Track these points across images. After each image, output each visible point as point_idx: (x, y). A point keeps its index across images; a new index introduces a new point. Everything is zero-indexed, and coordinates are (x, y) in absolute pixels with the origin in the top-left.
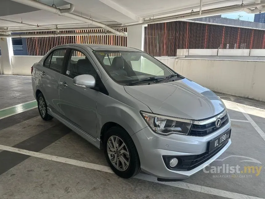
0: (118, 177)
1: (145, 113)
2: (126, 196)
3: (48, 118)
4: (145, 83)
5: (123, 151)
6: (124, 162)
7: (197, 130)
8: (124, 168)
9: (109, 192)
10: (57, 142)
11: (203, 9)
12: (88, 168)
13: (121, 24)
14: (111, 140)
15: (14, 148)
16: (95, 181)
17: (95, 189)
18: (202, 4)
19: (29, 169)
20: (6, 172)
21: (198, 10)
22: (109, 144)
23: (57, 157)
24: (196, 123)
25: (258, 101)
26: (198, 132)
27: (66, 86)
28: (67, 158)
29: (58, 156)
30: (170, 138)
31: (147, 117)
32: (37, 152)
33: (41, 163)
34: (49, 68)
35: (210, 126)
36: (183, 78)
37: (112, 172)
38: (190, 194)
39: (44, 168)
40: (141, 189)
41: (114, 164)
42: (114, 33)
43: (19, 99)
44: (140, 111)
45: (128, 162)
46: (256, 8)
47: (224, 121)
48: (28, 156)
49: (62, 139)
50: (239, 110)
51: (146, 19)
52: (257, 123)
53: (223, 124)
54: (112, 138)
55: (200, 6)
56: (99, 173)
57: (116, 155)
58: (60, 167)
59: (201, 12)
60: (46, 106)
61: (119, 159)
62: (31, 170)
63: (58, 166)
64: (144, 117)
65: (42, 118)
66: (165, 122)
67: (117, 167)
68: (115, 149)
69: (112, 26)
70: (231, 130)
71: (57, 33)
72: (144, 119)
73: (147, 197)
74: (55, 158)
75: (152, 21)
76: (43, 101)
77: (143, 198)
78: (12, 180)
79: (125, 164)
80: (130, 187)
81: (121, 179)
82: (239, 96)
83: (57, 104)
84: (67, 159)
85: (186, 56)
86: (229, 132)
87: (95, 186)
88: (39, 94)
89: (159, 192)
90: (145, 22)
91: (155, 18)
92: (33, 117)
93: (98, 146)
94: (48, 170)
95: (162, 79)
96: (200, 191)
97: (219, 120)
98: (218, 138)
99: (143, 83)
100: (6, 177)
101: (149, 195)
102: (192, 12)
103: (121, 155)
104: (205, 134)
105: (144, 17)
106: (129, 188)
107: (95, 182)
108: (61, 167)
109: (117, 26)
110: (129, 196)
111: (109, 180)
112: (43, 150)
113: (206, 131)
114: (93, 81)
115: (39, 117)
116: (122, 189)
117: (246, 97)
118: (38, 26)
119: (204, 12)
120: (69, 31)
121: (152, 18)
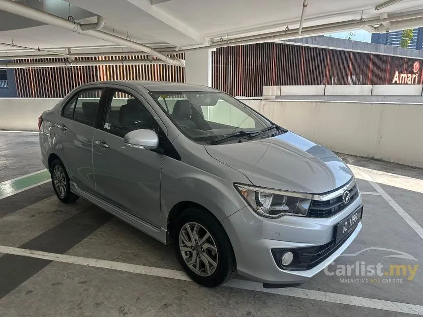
0: (199, 286)
1: (241, 186)
2: (217, 315)
3: (70, 199)
4: (233, 140)
5: (206, 246)
6: (209, 262)
7: (318, 209)
8: (209, 272)
9: (188, 310)
10: (91, 236)
11: (305, 25)
12: (149, 274)
13: (175, 47)
14: (186, 229)
15: (23, 250)
16: (164, 294)
17: (166, 306)
18: (304, 18)
19: (54, 282)
20: (17, 289)
21: (297, 26)
22: (182, 236)
23: (96, 260)
24: (316, 198)
25: (388, 162)
26: (320, 211)
27: (105, 147)
28: (113, 260)
29: (98, 258)
30: (282, 222)
31: (245, 192)
32: (62, 253)
33: (70, 271)
34: (73, 118)
35: (336, 202)
36: (286, 131)
37: (188, 280)
38: (311, 305)
39: (78, 279)
40: (237, 303)
41: (191, 266)
42: (164, 62)
43: (13, 169)
44: (234, 183)
45: (215, 261)
46: (381, 25)
47: (353, 194)
48: (48, 262)
49: (98, 232)
50: (363, 177)
51: (216, 40)
52: (391, 195)
53: (352, 199)
54: (187, 225)
55: (301, 20)
56: (168, 281)
57: (194, 253)
58: (104, 276)
59: (301, 30)
60: (68, 180)
61: (200, 258)
62: (58, 284)
63: (101, 274)
64: (240, 192)
65: (60, 199)
66: (272, 199)
67: (197, 271)
68: (193, 244)
69: (161, 50)
70: (362, 207)
71: (70, 61)
72: (241, 195)
73: (249, 314)
74: (93, 263)
75: (225, 42)
76: (62, 172)
77: (241, 315)
78: (30, 301)
79: (211, 265)
80: (220, 301)
81: (203, 289)
82: (360, 157)
83: (87, 175)
84: (114, 263)
85: (277, 97)
86: (360, 210)
87: (165, 301)
88: (53, 161)
89: (265, 305)
90: (213, 43)
91: (229, 37)
92: (43, 198)
93: (163, 239)
94: (86, 282)
95: (256, 134)
96: (324, 300)
97: (347, 193)
98: (347, 219)
99: (230, 140)
100: (17, 295)
101: (251, 310)
102: (287, 29)
103: (204, 251)
104: (329, 214)
105: (212, 37)
106: (218, 301)
107: (164, 296)
108: (107, 276)
109: (168, 50)
110: (221, 314)
111: (185, 291)
112: (70, 250)
113: (331, 210)
114: (153, 139)
115: (55, 198)
116: (208, 304)
117: (371, 156)
118: (39, 50)
119: (306, 30)
120: (90, 58)
121: (224, 38)
